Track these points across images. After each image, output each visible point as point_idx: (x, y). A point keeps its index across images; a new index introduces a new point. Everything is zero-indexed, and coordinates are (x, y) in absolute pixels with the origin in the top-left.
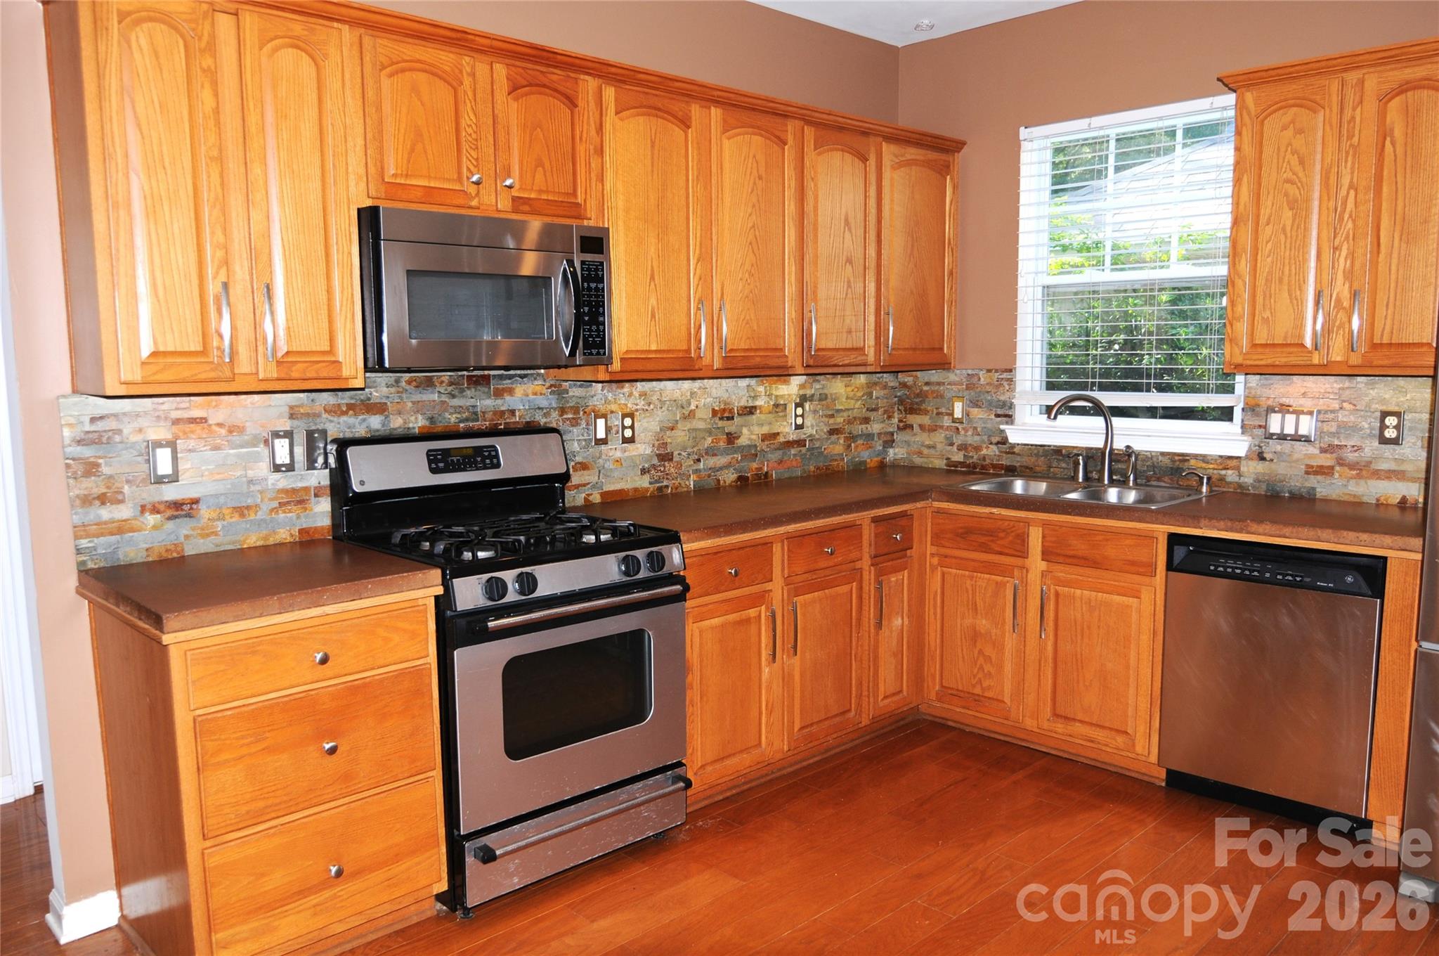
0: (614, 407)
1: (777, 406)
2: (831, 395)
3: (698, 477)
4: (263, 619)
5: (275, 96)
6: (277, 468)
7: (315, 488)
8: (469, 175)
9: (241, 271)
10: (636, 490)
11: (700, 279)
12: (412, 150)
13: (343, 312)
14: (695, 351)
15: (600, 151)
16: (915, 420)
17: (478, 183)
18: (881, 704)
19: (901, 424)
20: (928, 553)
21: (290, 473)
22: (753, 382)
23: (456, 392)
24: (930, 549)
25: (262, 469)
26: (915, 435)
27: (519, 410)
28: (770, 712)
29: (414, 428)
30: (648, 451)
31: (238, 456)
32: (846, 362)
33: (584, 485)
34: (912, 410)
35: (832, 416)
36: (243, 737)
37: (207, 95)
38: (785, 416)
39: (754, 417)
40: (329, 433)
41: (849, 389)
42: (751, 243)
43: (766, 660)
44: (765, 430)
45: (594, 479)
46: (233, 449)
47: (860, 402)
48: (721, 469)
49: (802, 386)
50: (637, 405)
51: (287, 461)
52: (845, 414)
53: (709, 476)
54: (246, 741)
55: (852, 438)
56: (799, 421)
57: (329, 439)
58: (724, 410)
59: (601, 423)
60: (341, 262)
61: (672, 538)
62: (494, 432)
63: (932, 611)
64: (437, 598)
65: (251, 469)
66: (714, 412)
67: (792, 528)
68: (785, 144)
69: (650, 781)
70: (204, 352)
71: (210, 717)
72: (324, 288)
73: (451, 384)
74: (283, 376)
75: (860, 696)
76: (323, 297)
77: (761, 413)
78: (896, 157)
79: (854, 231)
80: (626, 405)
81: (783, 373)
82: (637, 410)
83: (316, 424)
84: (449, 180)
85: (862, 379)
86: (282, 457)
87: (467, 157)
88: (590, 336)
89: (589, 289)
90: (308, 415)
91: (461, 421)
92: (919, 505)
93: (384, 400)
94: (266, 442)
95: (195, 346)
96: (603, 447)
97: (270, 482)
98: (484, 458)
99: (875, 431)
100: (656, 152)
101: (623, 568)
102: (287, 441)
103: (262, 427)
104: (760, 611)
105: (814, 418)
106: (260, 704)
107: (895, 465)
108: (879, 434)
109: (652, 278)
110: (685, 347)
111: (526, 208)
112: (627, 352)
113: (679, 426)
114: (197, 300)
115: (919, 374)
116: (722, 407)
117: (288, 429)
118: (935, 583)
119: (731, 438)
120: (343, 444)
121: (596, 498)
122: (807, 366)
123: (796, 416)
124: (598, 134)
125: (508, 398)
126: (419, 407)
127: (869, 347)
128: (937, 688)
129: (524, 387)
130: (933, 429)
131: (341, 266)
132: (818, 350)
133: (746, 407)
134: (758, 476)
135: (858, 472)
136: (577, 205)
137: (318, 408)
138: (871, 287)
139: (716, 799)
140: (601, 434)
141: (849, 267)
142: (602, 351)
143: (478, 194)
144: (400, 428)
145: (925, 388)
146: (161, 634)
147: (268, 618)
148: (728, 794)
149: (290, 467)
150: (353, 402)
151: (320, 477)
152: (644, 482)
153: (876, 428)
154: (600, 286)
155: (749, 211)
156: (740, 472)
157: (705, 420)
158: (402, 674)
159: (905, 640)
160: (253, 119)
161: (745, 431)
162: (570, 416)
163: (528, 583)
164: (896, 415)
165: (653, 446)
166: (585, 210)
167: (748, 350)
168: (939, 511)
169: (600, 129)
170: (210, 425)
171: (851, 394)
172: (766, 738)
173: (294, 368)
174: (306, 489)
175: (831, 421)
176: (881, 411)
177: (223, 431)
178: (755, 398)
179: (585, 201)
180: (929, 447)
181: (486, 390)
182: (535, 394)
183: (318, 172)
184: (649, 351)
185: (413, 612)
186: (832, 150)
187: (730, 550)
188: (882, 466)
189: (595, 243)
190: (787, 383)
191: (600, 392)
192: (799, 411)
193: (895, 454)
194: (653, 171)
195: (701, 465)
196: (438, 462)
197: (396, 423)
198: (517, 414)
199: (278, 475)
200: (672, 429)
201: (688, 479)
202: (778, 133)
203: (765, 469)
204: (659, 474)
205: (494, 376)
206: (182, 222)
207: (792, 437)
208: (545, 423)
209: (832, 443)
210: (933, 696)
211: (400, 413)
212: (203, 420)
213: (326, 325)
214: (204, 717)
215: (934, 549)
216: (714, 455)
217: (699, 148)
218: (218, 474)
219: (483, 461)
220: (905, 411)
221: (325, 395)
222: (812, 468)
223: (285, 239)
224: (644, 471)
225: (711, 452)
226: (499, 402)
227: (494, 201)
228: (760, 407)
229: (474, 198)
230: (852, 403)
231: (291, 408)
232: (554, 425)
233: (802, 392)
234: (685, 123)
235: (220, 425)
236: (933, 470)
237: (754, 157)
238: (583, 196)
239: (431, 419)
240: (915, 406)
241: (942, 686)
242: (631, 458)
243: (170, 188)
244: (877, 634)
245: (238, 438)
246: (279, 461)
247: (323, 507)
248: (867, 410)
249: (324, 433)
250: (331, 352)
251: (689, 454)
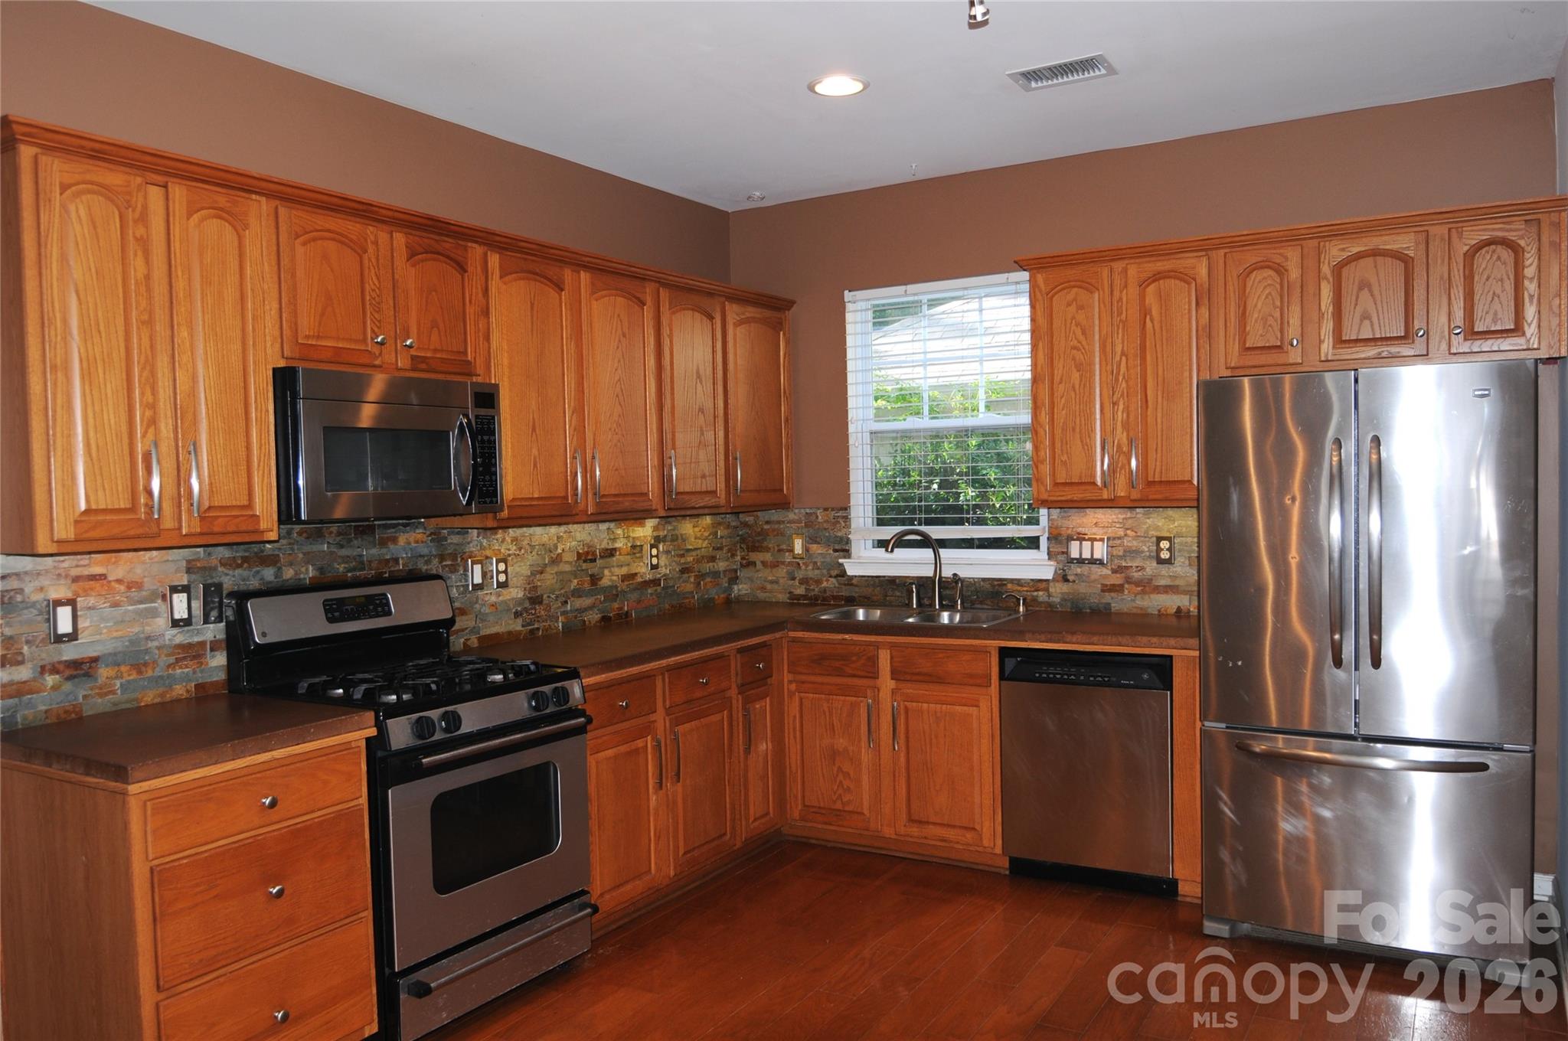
0: (488, 553)
1: (634, 547)
2: (682, 535)
3: (565, 618)
4: (219, 765)
5: (201, 262)
6: (175, 623)
7: (211, 642)
8: (374, 336)
9: (165, 428)
10: (510, 633)
11: (575, 430)
12: (323, 315)
13: (261, 468)
14: (572, 496)
15: (486, 312)
16: (758, 557)
17: (382, 344)
18: (752, 827)
19: (744, 562)
20: (786, 680)
21: (186, 628)
22: (612, 525)
23: (344, 543)
24: (787, 677)
25: (161, 623)
26: (758, 571)
27: (402, 558)
28: (658, 838)
29: (305, 579)
30: (521, 595)
31: (135, 612)
32: (702, 505)
33: (463, 630)
34: (754, 548)
35: (682, 556)
36: (197, 885)
37: (139, 262)
38: (642, 557)
39: (614, 559)
40: (225, 586)
41: (697, 529)
42: (617, 396)
43: (654, 787)
44: (624, 571)
45: (471, 624)
46: (132, 605)
47: (706, 542)
48: (586, 610)
49: (655, 528)
50: (509, 550)
51: (185, 616)
52: (694, 553)
53: (576, 617)
54: (198, 889)
55: (701, 576)
56: (655, 561)
57: (225, 593)
58: (587, 553)
59: (478, 568)
60: (259, 419)
61: (573, 674)
62: (379, 581)
63: (792, 737)
64: (368, 739)
65: (149, 625)
66: (579, 555)
67: (673, 660)
68: (644, 304)
69: (560, 910)
70: (133, 509)
71: (167, 866)
72: (244, 444)
73: (339, 534)
74: (205, 530)
75: (733, 820)
76: (243, 453)
77: (620, 554)
78: (737, 315)
79: (704, 383)
80: (499, 550)
81: (638, 516)
82: (509, 555)
83: (212, 578)
84: (350, 340)
85: (708, 520)
86: (181, 612)
87: (372, 320)
88: (484, 486)
89: (483, 441)
90: (204, 569)
91: (348, 571)
92: (778, 635)
93: (277, 553)
94: (164, 597)
95: (123, 504)
96: (480, 593)
97: (167, 637)
98: (376, 606)
99: (721, 569)
100: (535, 312)
101: (534, 704)
102: (185, 595)
103: (159, 582)
104: (647, 742)
105: (667, 558)
106: (212, 852)
107: (739, 600)
108: (725, 571)
109: (534, 430)
110: (563, 494)
111: (423, 366)
112: (514, 500)
113: (548, 569)
114: (127, 459)
115: (759, 513)
116: (586, 549)
117: (186, 583)
118: (793, 708)
119: (595, 579)
120: (242, 597)
121: (474, 642)
122: (669, 509)
123: (652, 556)
124: (484, 296)
125: (392, 546)
126: (309, 559)
127: (720, 490)
128: (800, 807)
129: (407, 535)
130: (775, 565)
131: (259, 423)
132: (678, 494)
133: (607, 549)
134: (619, 616)
135: (708, 608)
136: (469, 363)
137: (214, 561)
138: (721, 434)
139: (610, 929)
140: (478, 580)
141: (701, 416)
142: (494, 499)
143: (380, 354)
144: (291, 579)
145: (766, 527)
146: (125, 786)
147: (223, 765)
148: (621, 923)
149: (188, 622)
150: (247, 554)
151: (215, 631)
152: (517, 626)
153: (721, 565)
154: (492, 438)
155: (616, 365)
156: (603, 612)
157: (569, 563)
158: (340, 815)
159: (770, 763)
160: (180, 285)
161: (606, 572)
162: (449, 563)
163: (454, 721)
164: (738, 553)
165: (525, 589)
166: (475, 366)
167: (616, 495)
168: (794, 640)
169: (486, 291)
170: (110, 582)
171: (699, 535)
172: (656, 864)
173: (216, 523)
174: (202, 644)
175: (683, 560)
176: (725, 549)
177: (122, 588)
178: (614, 540)
179: (475, 358)
180: (772, 582)
181: (371, 539)
182: (417, 542)
183: (239, 332)
184: (532, 499)
185: (348, 754)
186: (684, 309)
187: (621, 682)
188: (728, 601)
189: (487, 398)
190: (642, 525)
191: (475, 538)
192: (654, 552)
193: (739, 590)
194: (532, 330)
195: (569, 607)
196: (335, 611)
197: (289, 573)
198: (401, 562)
199: (175, 631)
200: (542, 573)
201: (557, 621)
202: (638, 295)
203: (626, 608)
204: (531, 617)
205: (379, 525)
206: (113, 383)
207: (648, 577)
208: (427, 570)
209: (684, 582)
210: (796, 815)
211: (291, 564)
212: (103, 577)
213: (245, 480)
214: (163, 867)
215: (791, 677)
216: (580, 597)
217: (571, 309)
218: (117, 631)
219: (375, 609)
220: (748, 548)
221: (221, 549)
222: (667, 606)
223: (209, 398)
224: (517, 614)
225: (577, 593)
226: (384, 551)
227: (394, 360)
228: (620, 549)
229: (378, 357)
230: (699, 543)
231: (189, 562)
232: (434, 572)
233: (655, 534)
234: (559, 287)
235: (119, 581)
236: (777, 603)
237: (619, 316)
238: (473, 354)
239: (321, 570)
240: (757, 545)
241: (805, 806)
242: (505, 602)
243: (105, 350)
244: (746, 759)
245: (136, 594)
246: (177, 616)
247: (220, 660)
248: (714, 548)
249: (219, 586)
250: (250, 506)
251: (557, 597)
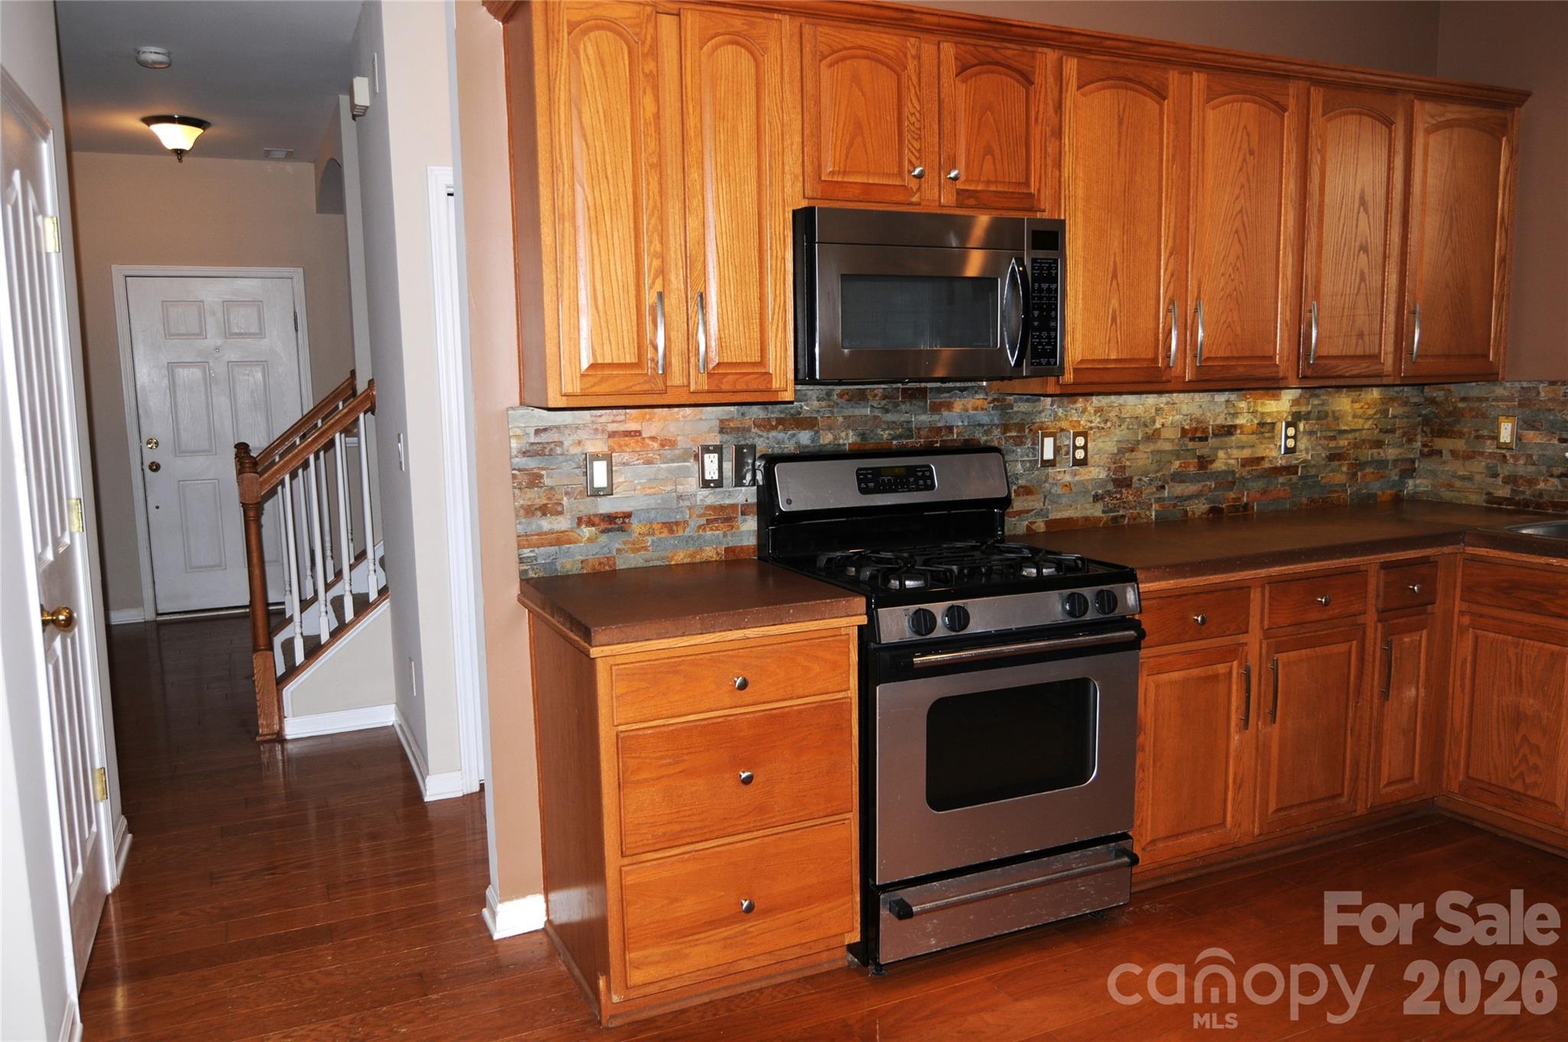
0: (1064, 424)
1: (1262, 424)
2: (1333, 412)
3: (1160, 506)
4: (685, 638)
5: (714, 96)
6: (706, 484)
7: (742, 505)
8: (911, 168)
9: (676, 279)
10: (1086, 519)
11: (1172, 275)
12: (851, 144)
13: (775, 321)
14: (1163, 359)
15: (1058, 133)
16: (1445, 444)
17: (920, 176)
18: (1383, 791)
19: (1426, 450)
20: (1457, 610)
21: (718, 490)
22: (1233, 396)
23: (890, 407)
24: (1458, 605)
25: (692, 484)
26: (1444, 463)
27: (957, 427)
28: (1239, 787)
29: (844, 445)
30: (1103, 475)
31: (669, 470)
32: (1355, 372)
33: (1028, 512)
34: (1442, 432)
35: (1333, 438)
36: (662, 758)
37: (648, 101)
38: (1273, 437)
39: (1233, 438)
40: (758, 448)
41: (1357, 405)
42: (1237, 232)
43: (1237, 725)
44: (1246, 453)
45: (1038, 505)
46: (664, 463)
47: (1370, 422)
48: (1190, 498)
49: (1295, 402)
50: (1091, 422)
51: (716, 477)
52: (1350, 436)
53: (1175, 506)
54: (664, 762)
55: (1358, 465)
56: (1291, 443)
57: (758, 455)
58: (1196, 429)
59: (1049, 442)
60: (774, 268)
61: (1128, 576)
62: (929, 451)
63: (1458, 683)
64: (860, 627)
65: (682, 485)
66: (1184, 432)
67: (1275, 570)
68: (1285, 110)
69: (1089, 851)
70: (638, 365)
71: (631, 734)
72: (757, 295)
73: (884, 397)
74: (714, 388)
75: (1355, 780)
76: (755, 305)
77: (1242, 433)
78: (1432, 117)
79: (1371, 212)
80: (1079, 422)
81: (1271, 386)
82: (1091, 428)
83: (745, 439)
84: (889, 175)
85: (1375, 394)
86: (712, 473)
87: (909, 149)
88: (1040, 343)
89: (1040, 290)
90: (738, 429)
91: (894, 438)
92: (1447, 550)
93: (814, 415)
94: (696, 457)
95: (630, 358)
96: (1050, 470)
97: (699, 498)
98: (917, 478)
99: (1389, 458)
100: (1124, 128)
101: (1068, 607)
102: (716, 455)
103: (692, 441)
104: (1231, 668)
105: (1309, 440)
106: (680, 726)
107: (1415, 499)
108: (1395, 461)
109: (1115, 276)
110: (1151, 356)
111: (972, 202)
112: (1082, 361)
113: (1140, 447)
114: (634, 311)
115: (1452, 387)
116: (1194, 425)
117: (718, 443)
118: (1464, 648)
119: (1204, 462)
120: (772, 460)
121: (1040, 526)
122: (1302, 378)
123: (1287, 437)
124: (1056, 113)
125: (945, 413)
126: (850, 423)
127: (1386, 354)
128: (1461, 778)
129: (964, 401)
130: (1469, 456)
131: (774, 272)
132: (1318, 358)
133: (1223, 426)
134: (1234, 508)
135: (1365, 506)
136: (1030, 196)
137: (748, 422)
138: (1393, 280)
139: (1167, 881)
140: (1049, 455)
141: (1363, 256)
142: (1052, 361)
143: (919, 189)
144: (830, 444)
145: (1461, 405)
146: (589, 647)
147: (690, 638)
148: (1183, 877)
149: (719, 483)
150: (782, 416)
151: (747, 494)
152: (1096, 511)
153: (1391, 453)
154: (1053, 286)
155: (1236, 192)
156: (1213, 502)
157: (1172, 441)
158: (821, 707)
159: (1419, 715)
160: (692, 121)
161: (1221, 454)
162: (1014, 434)
163: (959, 618)
164: (1419, 438)
165: (1109, 469)
166: (1039, 200)
167: (1227, 358)
168: (1474, 559)
169: (1059, 107)
170: (644, 439)
171: (1360, 412)
172: (1233, 817)
173: (725, 380)
174: (734, 506)
175: (1332, 444)
176: (1399, 433)
177: (656, 445)
178: (1235, 415)
179: (1039, 190)
180: (1463, 478)
181: (922, 404)
182: (976, 409)
183: (754, 173)
184: (1108, 361)
185: (834, 641)
186: (1346, 114)
187: (1198, 592)
188: (1398, 500)
189: (1050, 237)
190: (1276, 397)
191: (1049, 407)
192: (1291, 431)
193: (1416, 486)
194: (1119, 152)
195: (1166, 494)
196: (868, 482)
197: (826, 438)
198: (955, 431)
199: (706, 492)
200: (1132, 451)
201: (1149, 509)
202: (1276, 98)
203: (1245, 499)
204: (1115, 502)
205: (931, 389)
206: (621, 231)
207: (1280, 463)
208: (986, 441)
209: (1332, 471)
210: (1455, 788)
211: (830, 429)
212: (638, 433)
213: (757, 335)
214: (627, 734)
215: (1465, 606)
216: (1182, 481)
217: (1176, 123)
218: (650, 488)
219: (916, 482)
220: (1432, 432)
221: (755, 408)
222: (1304, 500)
223: (720, 246)
224: (1097, 498)
225: (1179, 477)
226: (936, 417)
227: (937, 195)
228: (1241, 426)
229: (916, 193)
230: (1359, 423)
231: (722, 421)
232: (996, 444)
233: (1294, 409)
234: (1161, 95)
235: (653, 438)
236: (1468, 508)
237: (1245, 127)
238: (1037, 185)
239: (863, 436)
240: (1446, 428)
241: (1468, 777)
242: (1082, 483)
243: (613, 198)
244: (1382, 705)
245: (669, 452)
246: (708, 477)
247: (750, 524)
248: (1381, 431)
249: (753, 448)
250: (762, 363)
251: (1151, 480)
